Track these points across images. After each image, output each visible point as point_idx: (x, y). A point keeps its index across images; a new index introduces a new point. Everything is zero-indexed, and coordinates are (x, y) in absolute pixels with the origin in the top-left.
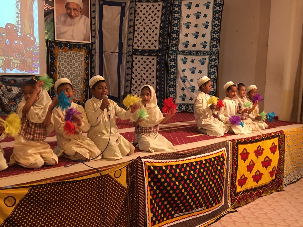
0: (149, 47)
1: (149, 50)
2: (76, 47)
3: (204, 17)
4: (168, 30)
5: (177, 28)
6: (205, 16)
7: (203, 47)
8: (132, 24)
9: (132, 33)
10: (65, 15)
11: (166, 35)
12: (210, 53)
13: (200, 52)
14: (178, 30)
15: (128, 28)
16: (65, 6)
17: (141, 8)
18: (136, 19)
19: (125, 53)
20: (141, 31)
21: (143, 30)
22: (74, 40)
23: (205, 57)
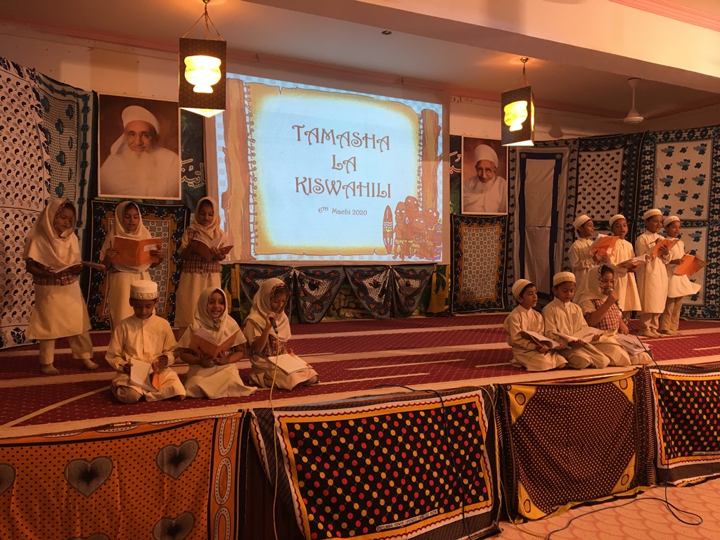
0: (603, 217)
1: (602, 222)
2: (488, 222)
3: (695, 167)
4: (635, 190)
5: (650, 187)
6: (698, 166)
7: (696, 215)
8: (574, 184)
9: (573, 197)
10: (475, 178)
11: (630, 197)
12: (709, 222)
13: (692, 221)
14: (651, 189)
15: (567, 190)
16: (476, 167)
17: (589, 161)
18: (580, 176)
19: (562, 227)
20: (589, 194)
21: (592, 192)
22: (485, 212)
23: (700, 230)
